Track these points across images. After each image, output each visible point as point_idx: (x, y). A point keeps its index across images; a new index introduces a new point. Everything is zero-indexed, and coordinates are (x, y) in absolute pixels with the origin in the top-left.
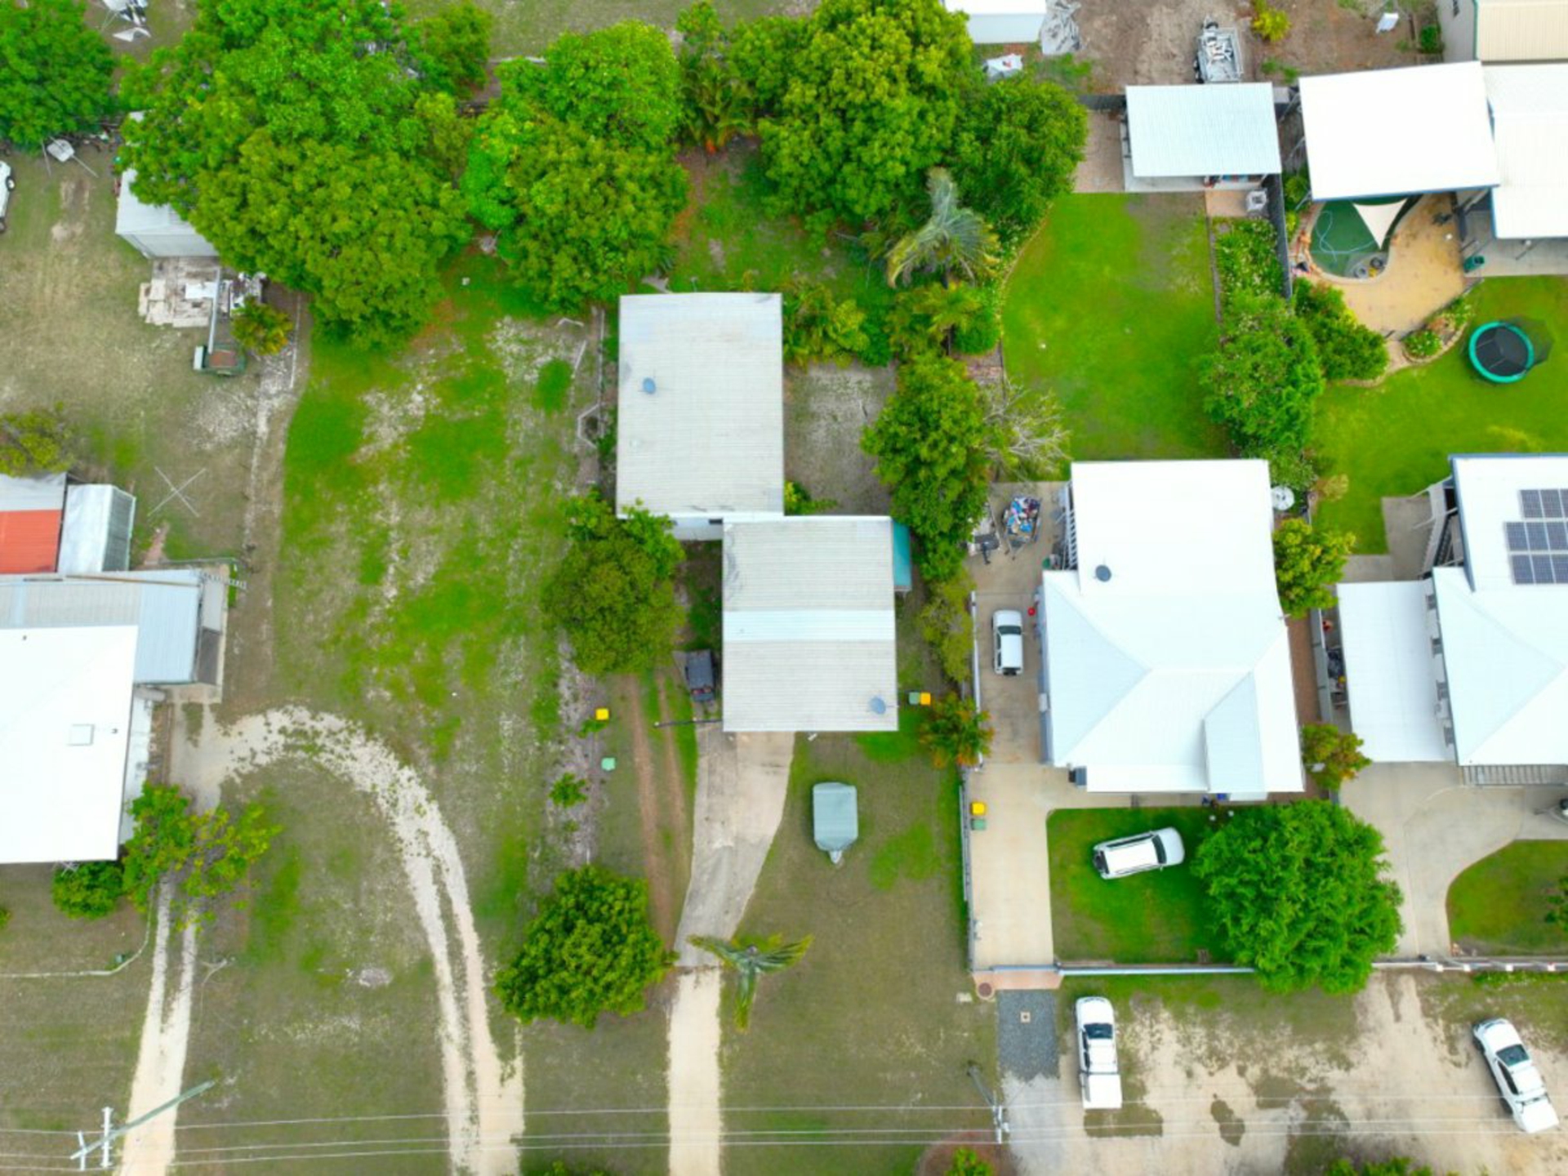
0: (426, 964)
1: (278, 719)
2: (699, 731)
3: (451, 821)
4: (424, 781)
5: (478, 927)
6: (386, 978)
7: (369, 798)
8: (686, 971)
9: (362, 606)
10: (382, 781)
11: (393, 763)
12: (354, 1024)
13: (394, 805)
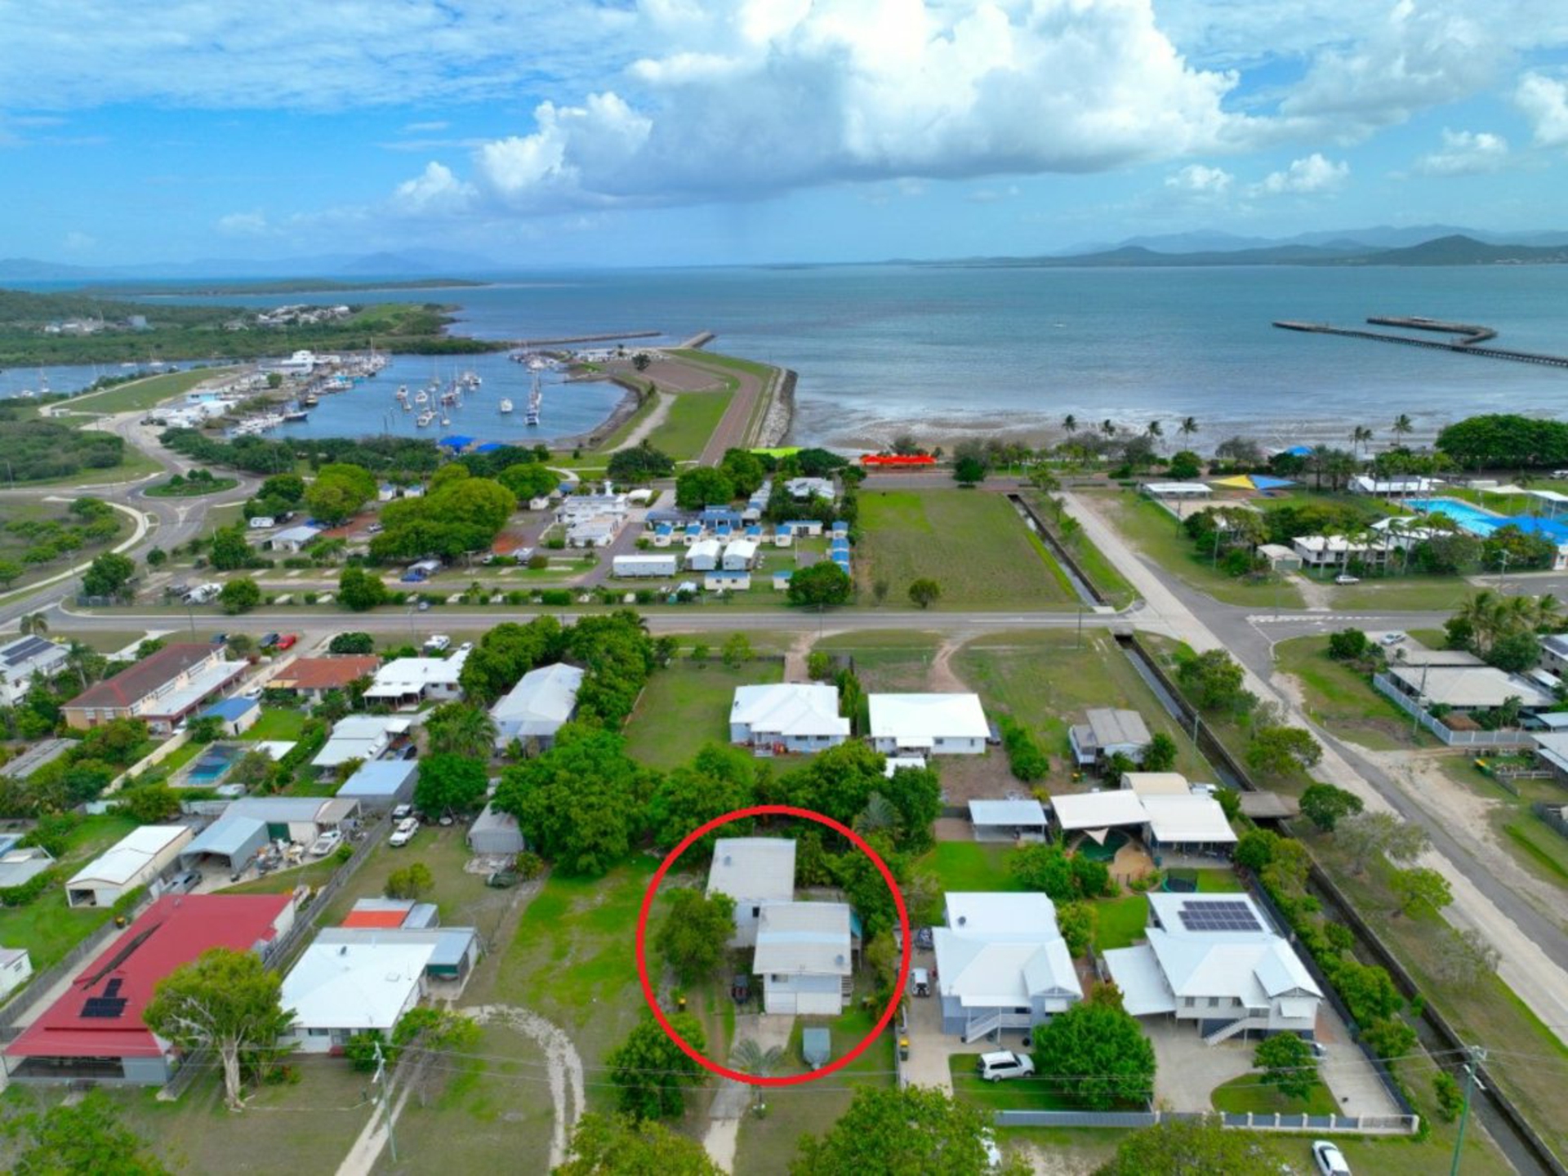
0: (550, 1113)
1: (488, 1009)
2: (737, 1018)
3: (580, 1051)
4: (567, 1034)
5: (586, 1096)
6: (522, 1117)
7: (534, 1040)
8: (716, 1119)
9: (550, 968)
10: (542, 1034)
11: (551, 1027)
12: (496, 1138)
13: (547, 1044)
